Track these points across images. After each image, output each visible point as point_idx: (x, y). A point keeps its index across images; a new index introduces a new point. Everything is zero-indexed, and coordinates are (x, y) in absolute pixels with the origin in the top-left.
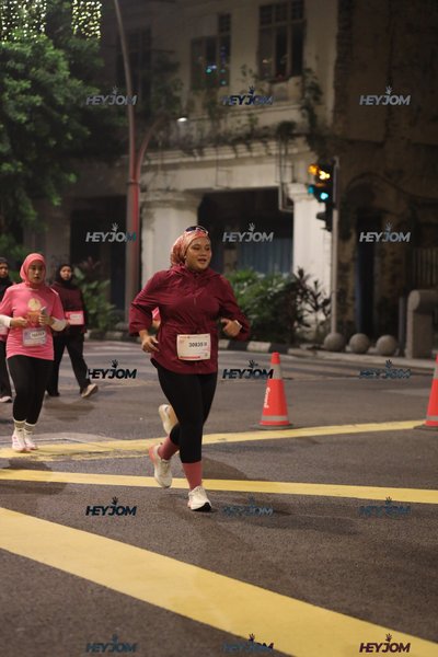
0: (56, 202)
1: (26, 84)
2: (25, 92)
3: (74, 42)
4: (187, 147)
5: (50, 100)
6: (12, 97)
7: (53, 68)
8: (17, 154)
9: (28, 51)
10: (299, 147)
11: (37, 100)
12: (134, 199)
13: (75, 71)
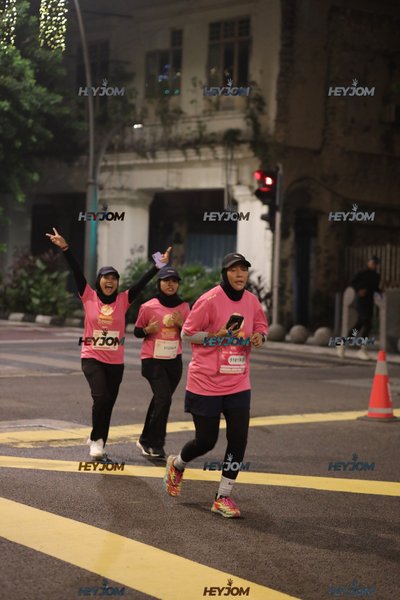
0: (21, 198)
3: (40, 53)
4: (141, 150)
5: (16, 106)
7: (20, 76)
10: (244, 152)
11: (5, 105)
12: (93, 197)
13: (41, 78)
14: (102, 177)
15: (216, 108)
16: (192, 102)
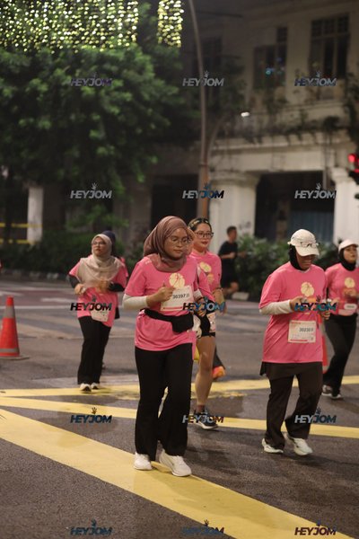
0: (141, 179)
1: (118, 83)
2: (118, 89)
3: (159, 49)
4: (249, 136)
5: (138, 97)
6: (108, 93)
7: (141, 70)
8: (110, 139)
9: (121, 56)
10: (341, 137)
11: (128, 96)
12: (205, 178)
13: (159, 72)
14: (214, 161)
15: (317, 97)
16: (296, 92)
